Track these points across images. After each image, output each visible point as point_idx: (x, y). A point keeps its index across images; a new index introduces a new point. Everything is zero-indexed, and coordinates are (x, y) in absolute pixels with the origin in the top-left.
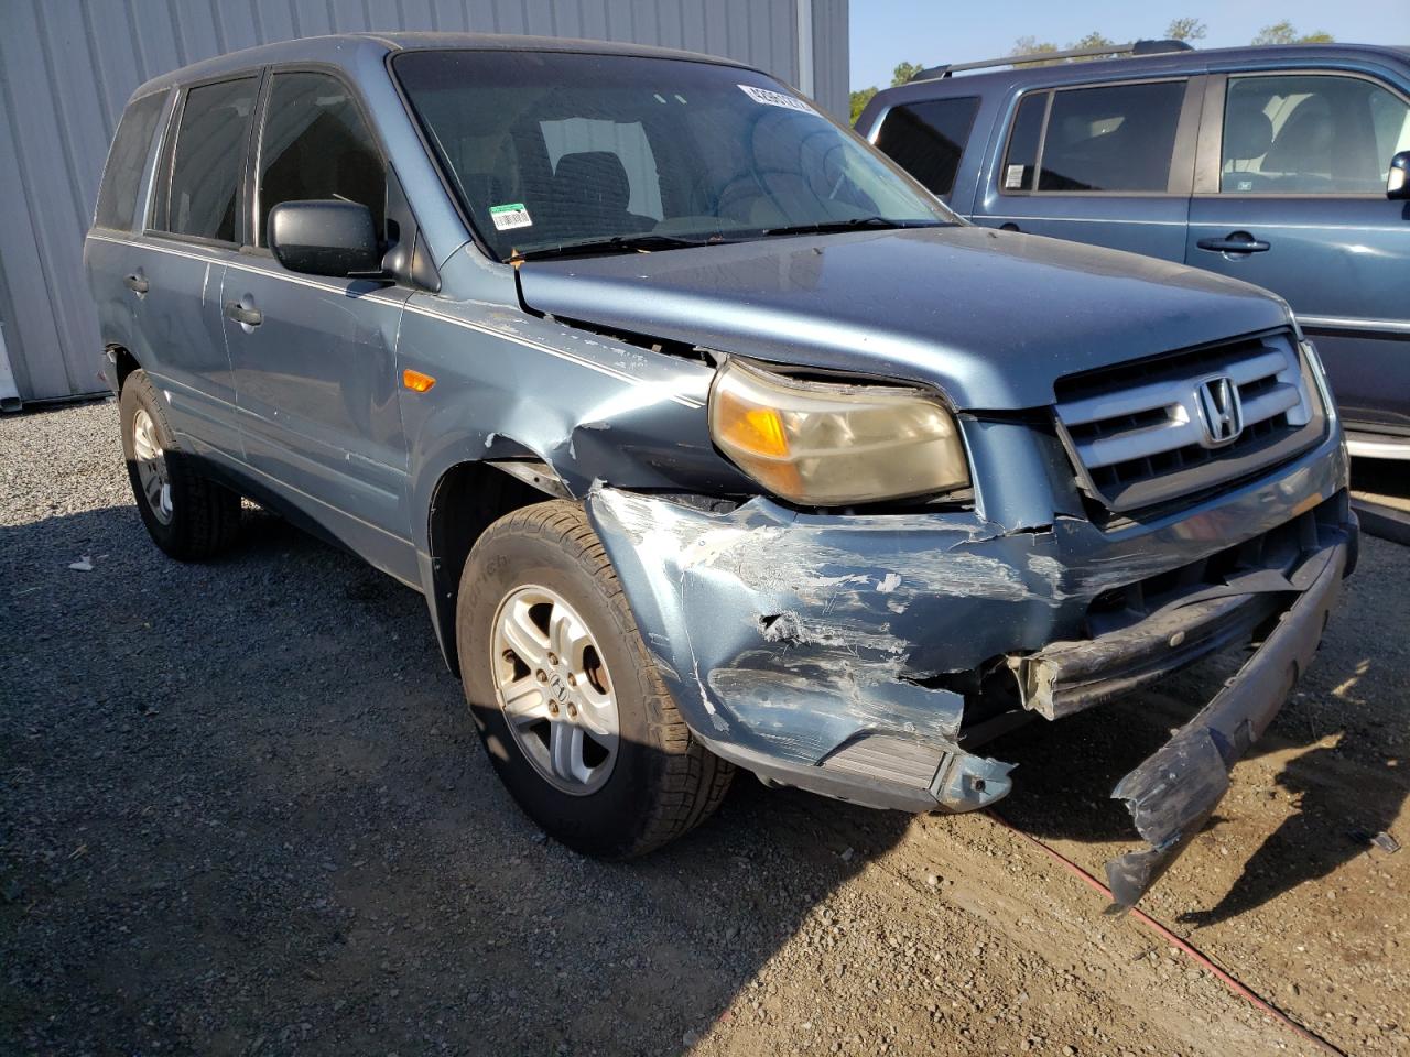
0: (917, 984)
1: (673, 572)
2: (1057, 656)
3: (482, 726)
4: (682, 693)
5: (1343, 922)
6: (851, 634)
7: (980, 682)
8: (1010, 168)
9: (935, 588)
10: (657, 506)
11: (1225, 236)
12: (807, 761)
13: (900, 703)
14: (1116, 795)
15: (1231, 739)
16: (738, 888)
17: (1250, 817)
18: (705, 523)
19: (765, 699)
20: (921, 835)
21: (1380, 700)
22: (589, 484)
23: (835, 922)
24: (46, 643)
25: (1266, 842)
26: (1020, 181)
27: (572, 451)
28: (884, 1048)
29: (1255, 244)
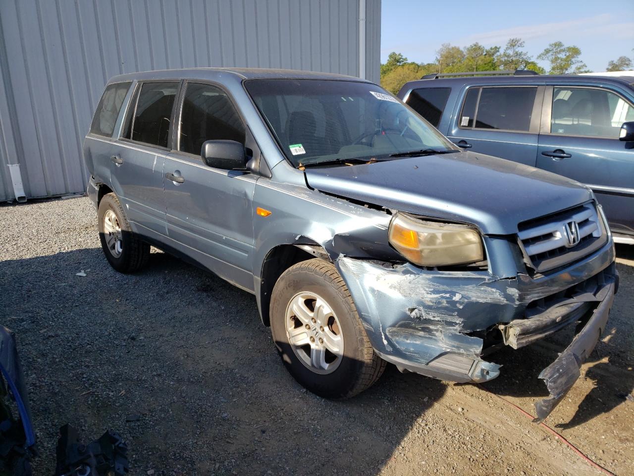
0: (462, 448)
1: (373, 291)
2: (518, 325)
3: (281, 350)
4: (374, 337)
5: (618, 428)
6: (443, 316)
7: (486, 334)
8: (463, 118)
9: (474, 299)
10: (366, 265)
11: (553, 150)
12: (423, 363)
13: (460, 342)
14: (540, 377)
15: (580, 357)
16: (386, 412)
17: (578, 387)
18: (385, 272)
19: (407, 340)
20: (452, 393)
21: (623, 342)
22: (338, 255)
23: (426, 425)
24: (78, 307)
25: (586, 397)
26: (467, 123)
27: (333, 243)
28: (454, 471)
29: (565, 155)
